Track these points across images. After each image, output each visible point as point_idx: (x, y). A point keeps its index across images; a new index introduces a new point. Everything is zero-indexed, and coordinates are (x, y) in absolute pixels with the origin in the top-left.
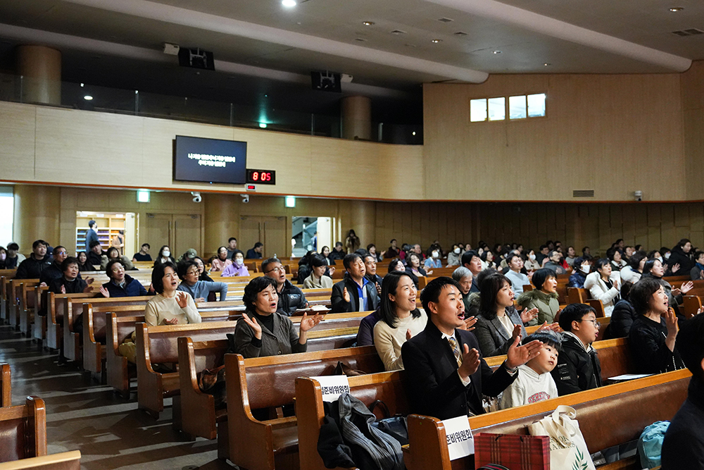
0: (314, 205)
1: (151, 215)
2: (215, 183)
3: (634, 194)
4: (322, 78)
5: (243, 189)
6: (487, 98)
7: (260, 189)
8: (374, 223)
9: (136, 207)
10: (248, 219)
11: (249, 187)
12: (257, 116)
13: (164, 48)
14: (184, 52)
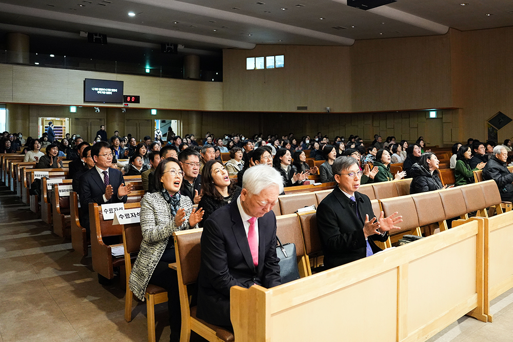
0: (166, 114)
1: (77, 119)
2: (107, 103)
3: (326, 108)
4: (167, 47)
5: (122, 106)
6: (255, 57)
7: (131, 105)
8: (201, 124)
9: (70, 115)
10: (130, 121)
11: (125, 105)
12: (144, 65)
13: (80, 33)
14: (91, 35)
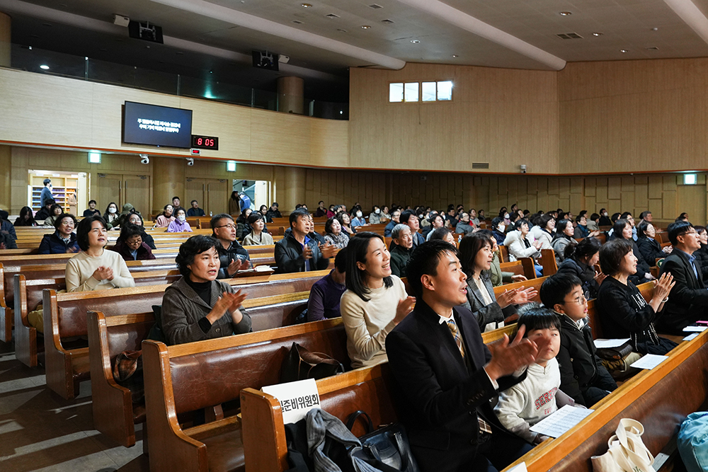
0: (252, 170)
1: (102, 175)
2: (162, 146)
3: (520, 167)
4: (262, 57)
5: (189, 153)
6: (404, 82)
7: (204, 153)
8: (304, 187)
9: (87, 167)
10: (193, 181)
11: (194, 151)
13: (114, 19)
14: (134, 25)
